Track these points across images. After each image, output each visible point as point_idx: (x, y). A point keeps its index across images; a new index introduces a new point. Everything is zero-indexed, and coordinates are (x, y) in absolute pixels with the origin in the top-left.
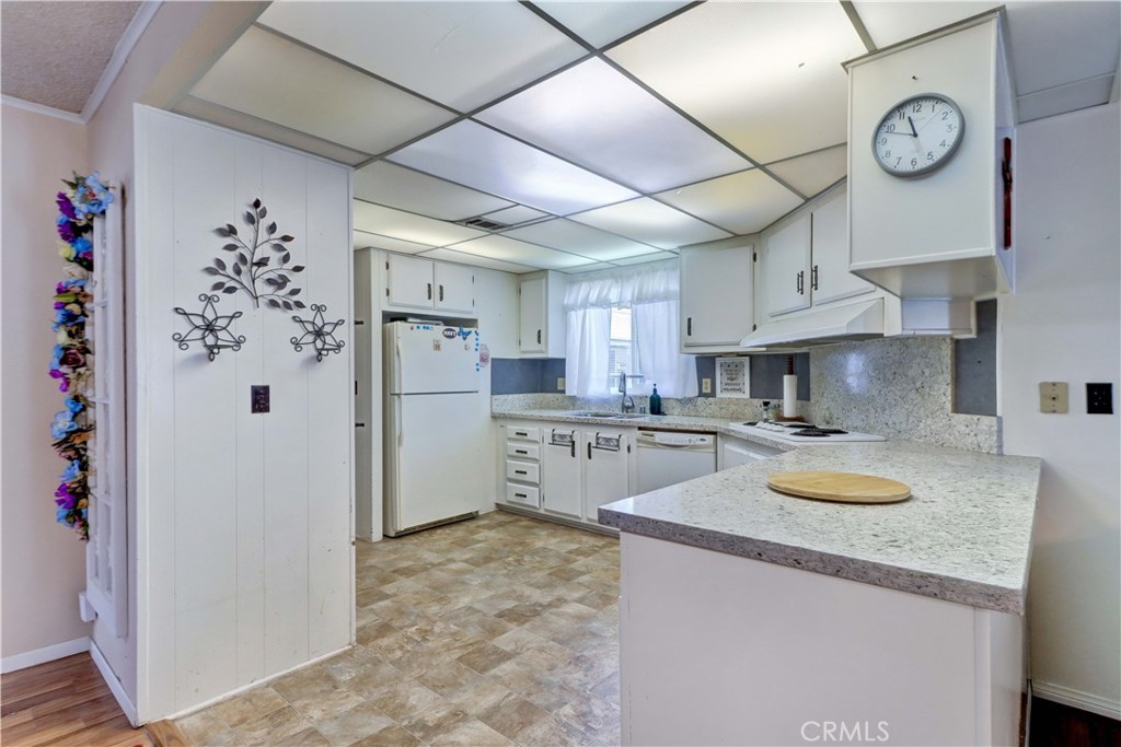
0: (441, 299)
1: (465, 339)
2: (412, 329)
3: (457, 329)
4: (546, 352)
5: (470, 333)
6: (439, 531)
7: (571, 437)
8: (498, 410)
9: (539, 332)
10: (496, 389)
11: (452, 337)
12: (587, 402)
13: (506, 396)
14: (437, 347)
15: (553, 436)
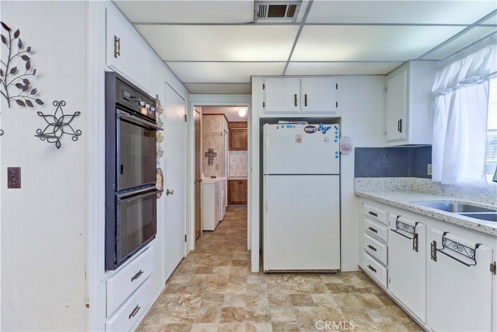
0: (306, 105)
1: (324, 133)
2: (278, 128)
3: (317, 126)
4: (407, 139)
5: (329, 128)
6: (298, 278)
7: (414, 228)
8: (361, 191)
9: (400, 121)
10: (359, 173)
11: (313, 132)
12: (458, 189)
13: (370, 179)
14: (299, 140)
15: (397, 223)
